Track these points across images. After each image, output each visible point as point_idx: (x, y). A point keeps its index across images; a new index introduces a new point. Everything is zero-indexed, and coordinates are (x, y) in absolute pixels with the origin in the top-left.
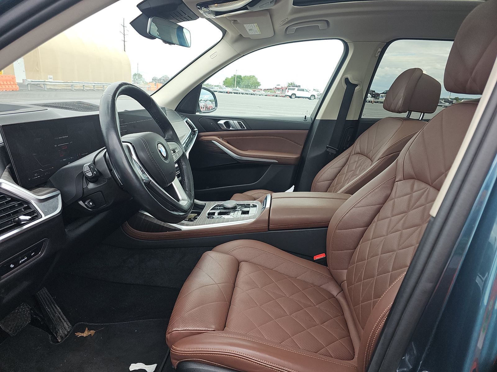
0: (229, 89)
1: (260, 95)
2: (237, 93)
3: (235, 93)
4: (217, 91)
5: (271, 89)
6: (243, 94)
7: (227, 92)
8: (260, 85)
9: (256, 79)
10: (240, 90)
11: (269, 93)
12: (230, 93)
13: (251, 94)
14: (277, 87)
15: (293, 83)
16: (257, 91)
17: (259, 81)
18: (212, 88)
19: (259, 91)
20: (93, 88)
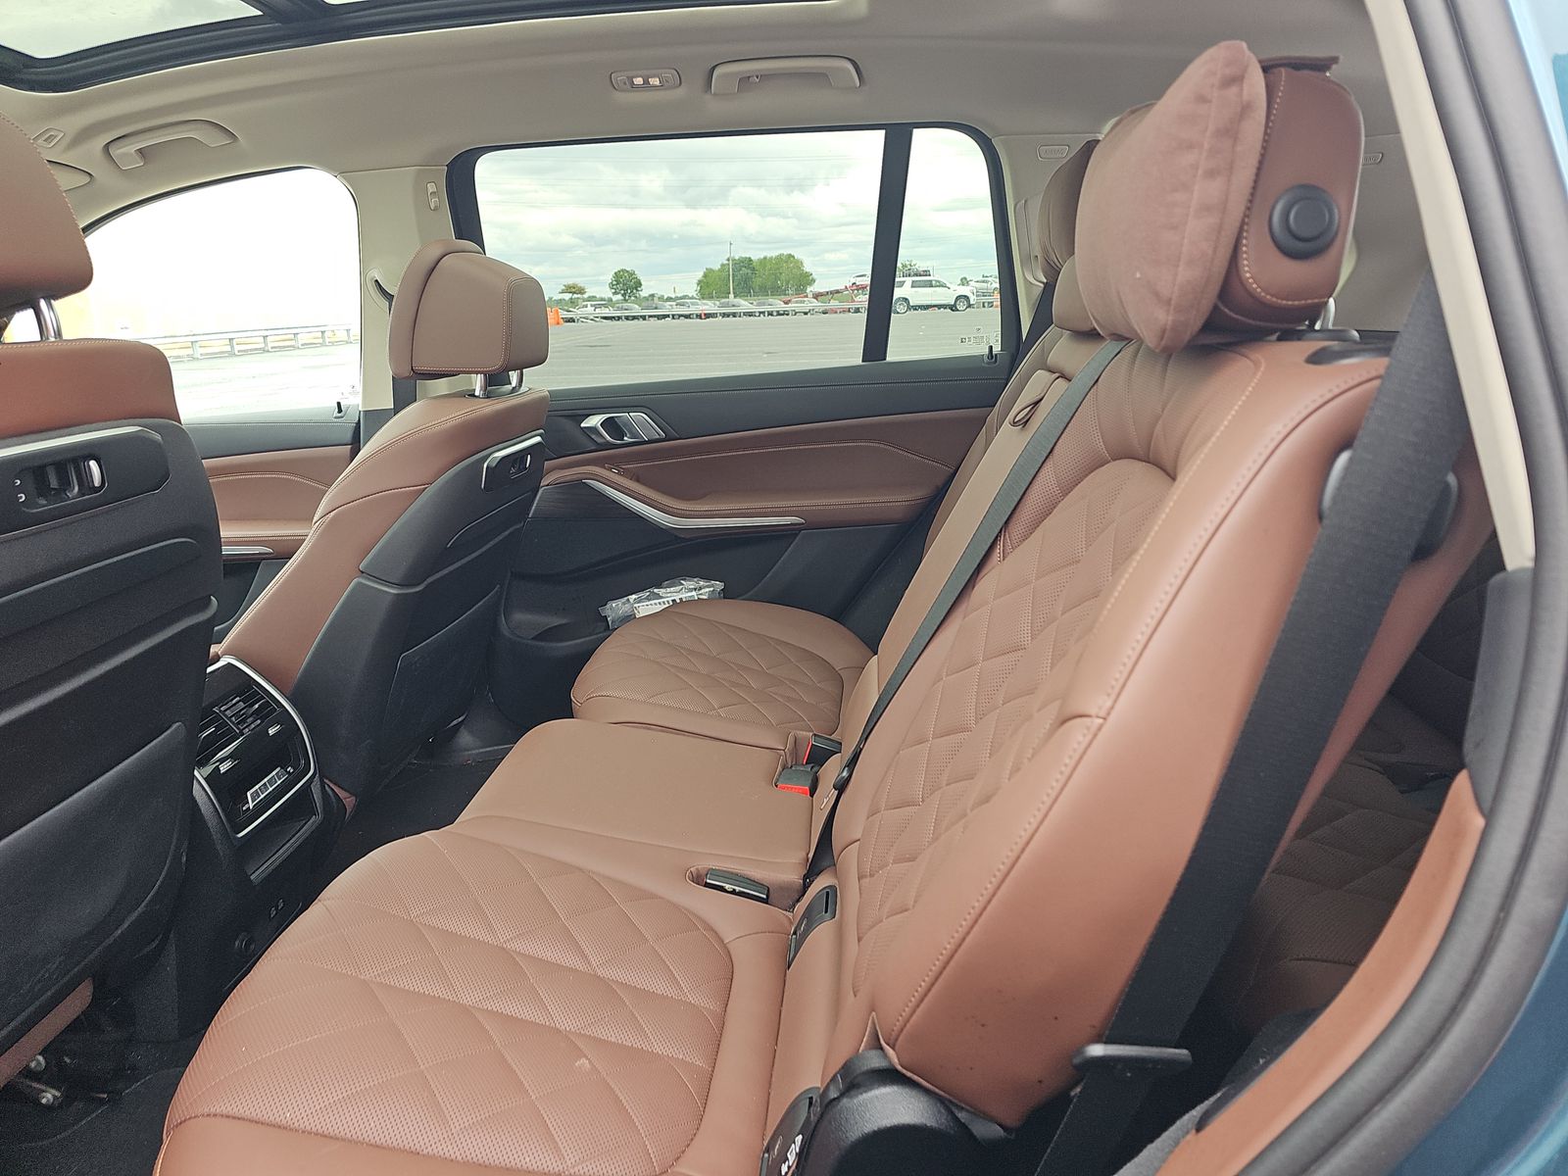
0: (709, 306)
1: (806, 313)
2: (734, 315)
3: (724, 315)
4: (668, 316)
5: (837, 292)
6: (750, 314)
7: (699, 316)
8: (814, 281)
9: (799, 264)
10: (744, 304)
11: (834, 304)
12: (708, 316)
13: (779, 314)
14: (858, 283)
15: (907, 263)
16: (797, 302)
17: (807, 268)
18: (656, 308)
19: (801, 302)
20: (263, 345)
